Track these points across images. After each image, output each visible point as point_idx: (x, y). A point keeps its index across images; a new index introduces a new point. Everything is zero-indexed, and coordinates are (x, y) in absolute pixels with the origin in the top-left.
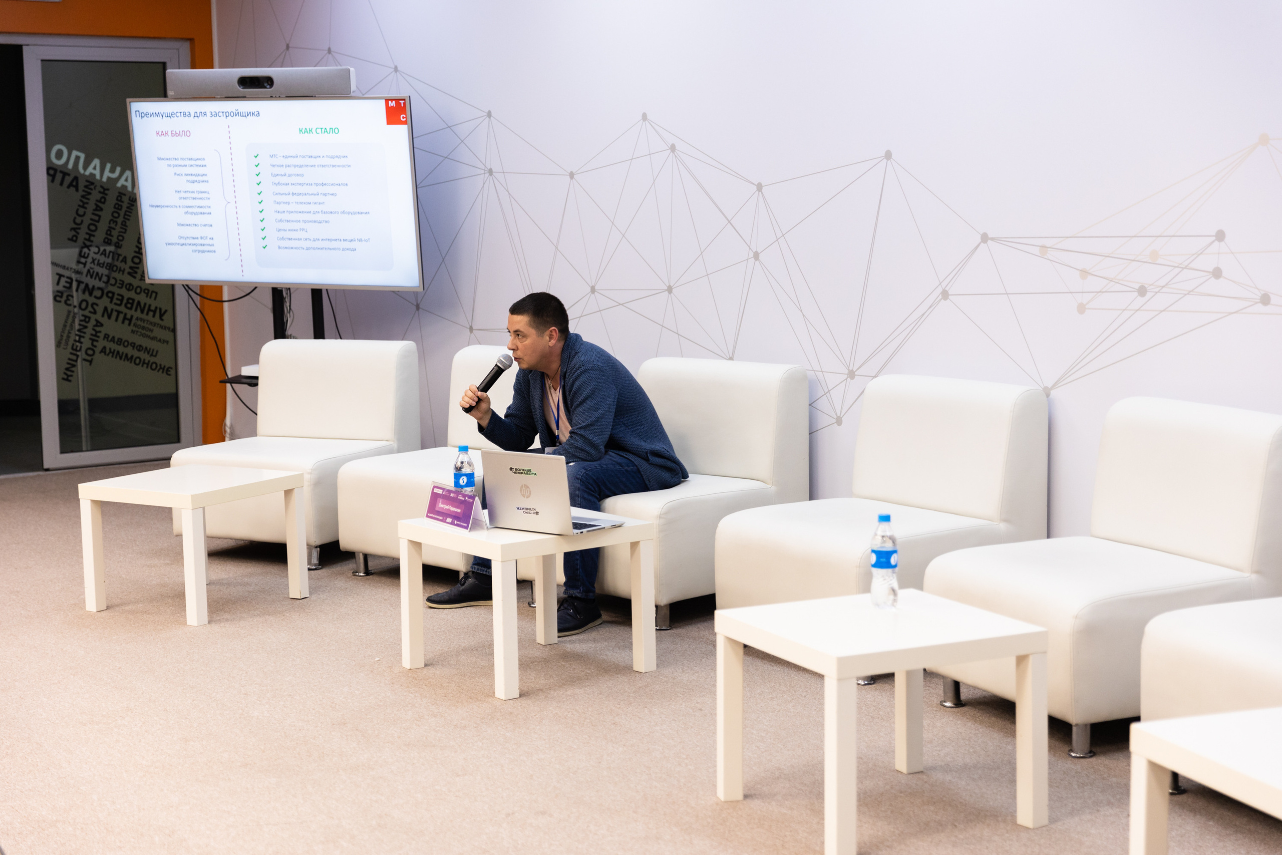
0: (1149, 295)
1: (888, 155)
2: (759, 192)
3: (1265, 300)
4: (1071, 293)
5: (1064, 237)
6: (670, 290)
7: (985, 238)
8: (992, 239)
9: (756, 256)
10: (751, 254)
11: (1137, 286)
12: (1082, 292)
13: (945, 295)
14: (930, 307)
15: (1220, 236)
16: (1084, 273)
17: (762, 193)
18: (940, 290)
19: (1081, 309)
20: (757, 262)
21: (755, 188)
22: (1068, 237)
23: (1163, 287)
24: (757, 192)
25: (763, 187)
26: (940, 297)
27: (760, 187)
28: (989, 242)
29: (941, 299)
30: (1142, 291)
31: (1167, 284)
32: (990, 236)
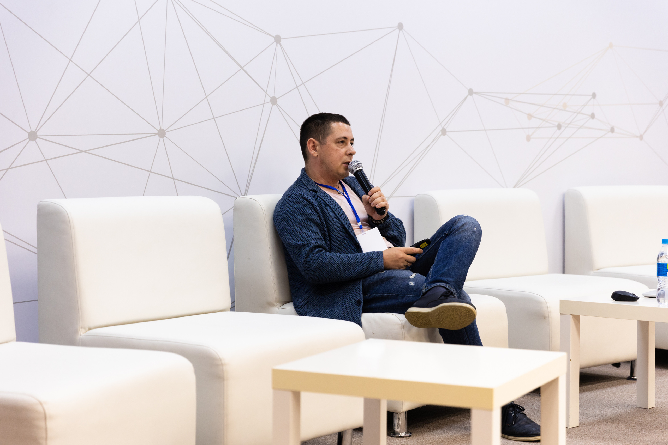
0: (562, 129)
1: (400, 27)
2: (277, 43)
3: (612, 130)
4: (523, 128)
5: (517, 93)
6: (162, 133)
7: (471, 92)
8: (476, 93)
9: (274, 101)
10: (268, 99)
11: (557, 124)
12: (529, 128)
13: (444, 132)
14: (433, 141)
15: (594, 96)
16: (530, 116)
17: (280, 45)
18: (440, 128)
19: (528, 138)
20: (275, 107)
21: (273, 40)
22: (520, 94)
23: (569, 124)
24: (275, 43)
25: (282, 40)
26: (440, 133)
27: (278, 39)
28: (474, 95)
29: (441, 135)
30: (559, 127)
31: (571, 122)
32: (474, 91)
